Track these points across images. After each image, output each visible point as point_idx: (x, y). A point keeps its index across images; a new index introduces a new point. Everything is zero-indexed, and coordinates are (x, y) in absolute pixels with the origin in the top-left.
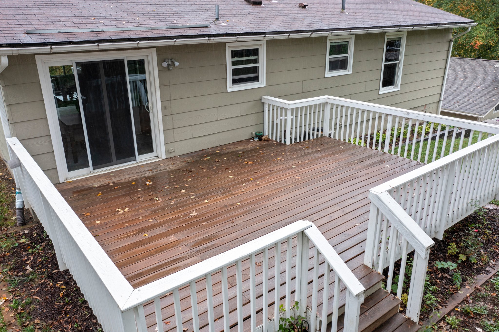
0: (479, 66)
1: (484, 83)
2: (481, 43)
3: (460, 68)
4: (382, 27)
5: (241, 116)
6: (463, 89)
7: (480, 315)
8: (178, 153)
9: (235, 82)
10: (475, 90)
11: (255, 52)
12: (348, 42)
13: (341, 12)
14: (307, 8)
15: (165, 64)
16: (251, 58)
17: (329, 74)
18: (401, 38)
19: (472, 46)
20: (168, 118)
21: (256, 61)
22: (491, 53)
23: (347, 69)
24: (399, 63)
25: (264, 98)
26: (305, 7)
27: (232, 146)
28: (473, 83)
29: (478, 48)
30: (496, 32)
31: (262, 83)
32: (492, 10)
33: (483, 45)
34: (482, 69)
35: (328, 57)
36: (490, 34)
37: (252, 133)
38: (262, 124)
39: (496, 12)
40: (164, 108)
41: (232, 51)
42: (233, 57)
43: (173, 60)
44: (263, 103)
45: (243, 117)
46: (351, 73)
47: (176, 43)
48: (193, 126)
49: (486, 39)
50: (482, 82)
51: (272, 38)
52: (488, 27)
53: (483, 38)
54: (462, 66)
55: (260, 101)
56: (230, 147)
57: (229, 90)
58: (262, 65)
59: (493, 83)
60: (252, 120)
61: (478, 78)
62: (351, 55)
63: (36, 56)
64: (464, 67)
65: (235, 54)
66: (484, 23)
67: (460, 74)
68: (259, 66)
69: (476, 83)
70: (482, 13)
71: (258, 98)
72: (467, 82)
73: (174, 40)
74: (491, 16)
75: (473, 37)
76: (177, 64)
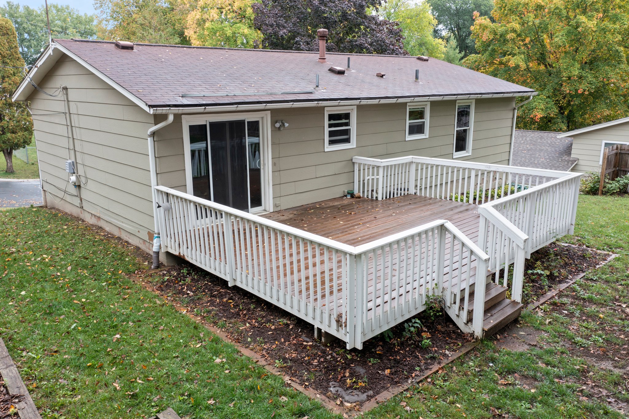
0: (541, 138)
1: (548, 155)
2: (542, 116)
3: (522, 140)
4: (455, 95)
5: (336, 174)
6: (527, 161)
7: (564, 304)
8: (283, 208)
9: (331, 142)
10: (540, 162)
11: (347, 116)
12: (424, 108)
13: (415, 81)
14: (384, 77)
15: (278, 125)
16: (344, 121)
17: (409, 138)
18: (470, 105)
19: (532, 118)
20: (276, 174)
21: (347, 124)
22: (552, 125)
23: (424, 133)
24: (469, 129)
25: (355, 158)
26: (382, 76)
27: (329, 203)
28: (537, 155)
29: (538, 121)
30: (555, 103)
31: (353, 144)
32: (549, 80)
33: (544, 117)
34: (545, 141)
35: (408, 122)
36: (549, 106)
37: (344, 192)
38: (352, 183)
39: (553, 83)
40: (274, 164)
41: (329, 115)
42: (329, 120)
43: (283, 121)
44: (354, 163)
45: (337, 175)
46: (428, 137)
47: (294, 106)
48: (296, 182)
49: (546, 111)
50: (546, 154)
51: (366, 102)
52: (546, 99)
53: (542, 110)
54: (524, 139)
55: (351, 161)
56: (327, 203)
57: (326, 150)
58: (353, 127)
59: (557, 155)
60: (343, 179)
61: (541, 150)
62: (427, 120)
63: (183, 116)
64: (526, 139)
65: (331, 117)
66: (542, 94)
67: (523, 147)
68: (350, 129)
69: (539, 155)
70: (539, 84)
71: (349, 159)
72: (531, 155)
73: (292, 103)
74: (548, 87)
75: (532, 109)
76: (287, 125)
